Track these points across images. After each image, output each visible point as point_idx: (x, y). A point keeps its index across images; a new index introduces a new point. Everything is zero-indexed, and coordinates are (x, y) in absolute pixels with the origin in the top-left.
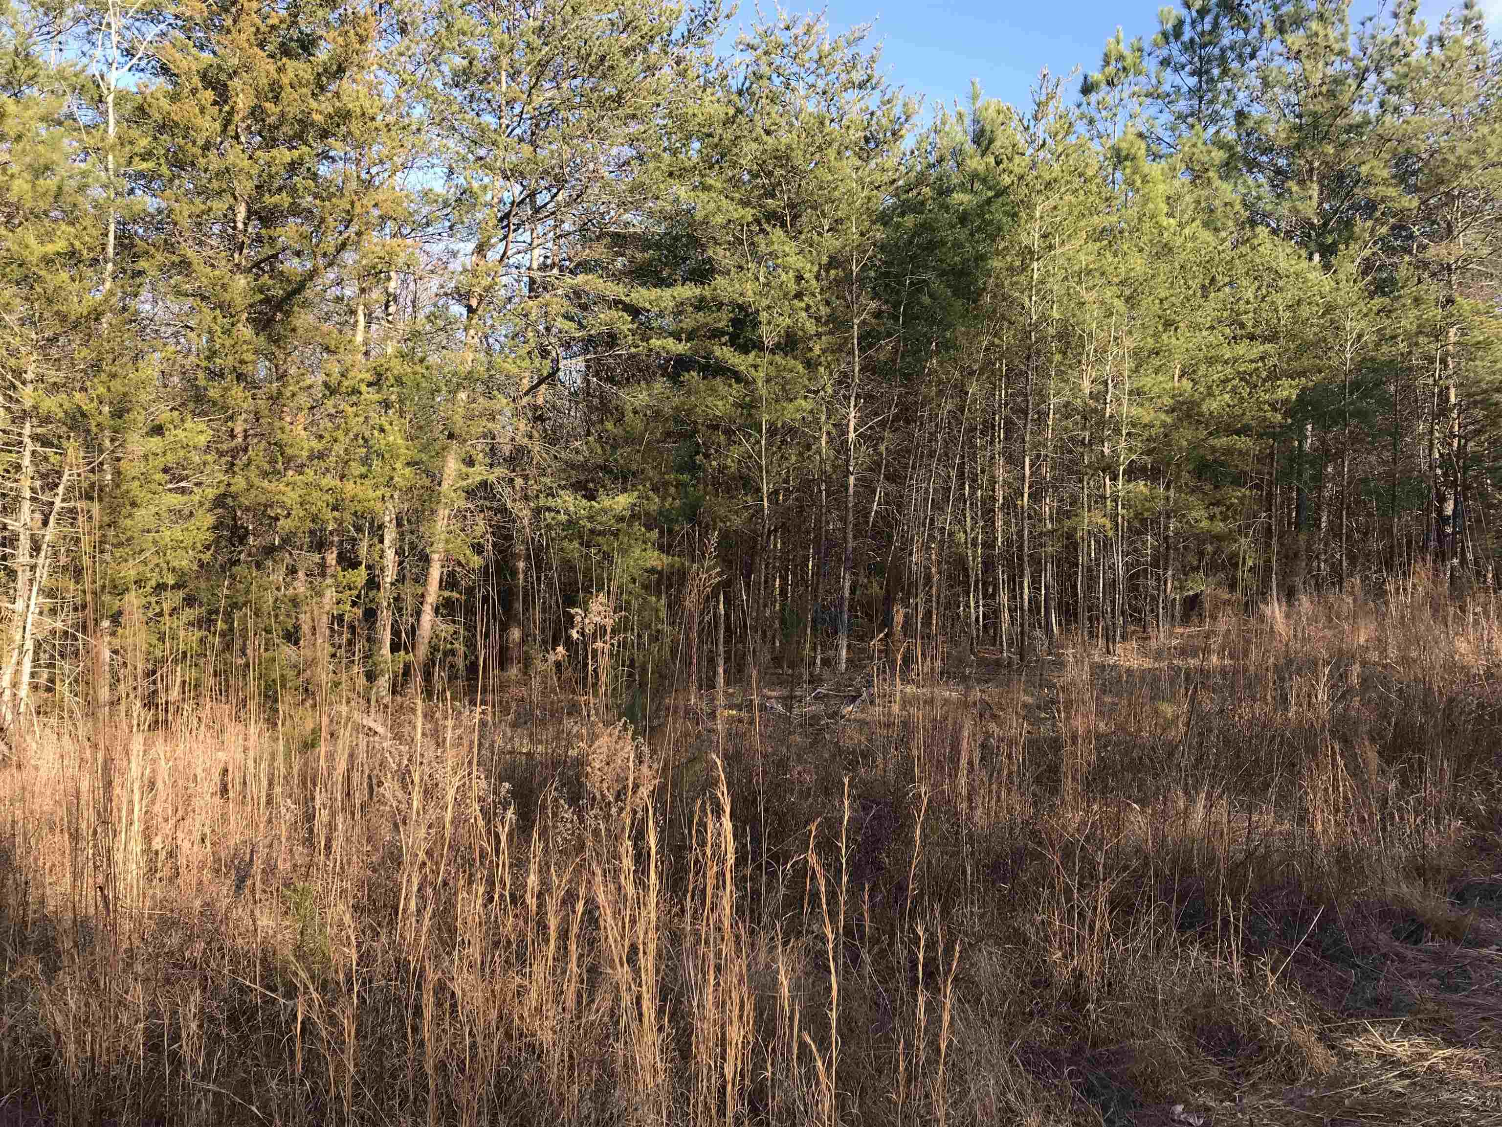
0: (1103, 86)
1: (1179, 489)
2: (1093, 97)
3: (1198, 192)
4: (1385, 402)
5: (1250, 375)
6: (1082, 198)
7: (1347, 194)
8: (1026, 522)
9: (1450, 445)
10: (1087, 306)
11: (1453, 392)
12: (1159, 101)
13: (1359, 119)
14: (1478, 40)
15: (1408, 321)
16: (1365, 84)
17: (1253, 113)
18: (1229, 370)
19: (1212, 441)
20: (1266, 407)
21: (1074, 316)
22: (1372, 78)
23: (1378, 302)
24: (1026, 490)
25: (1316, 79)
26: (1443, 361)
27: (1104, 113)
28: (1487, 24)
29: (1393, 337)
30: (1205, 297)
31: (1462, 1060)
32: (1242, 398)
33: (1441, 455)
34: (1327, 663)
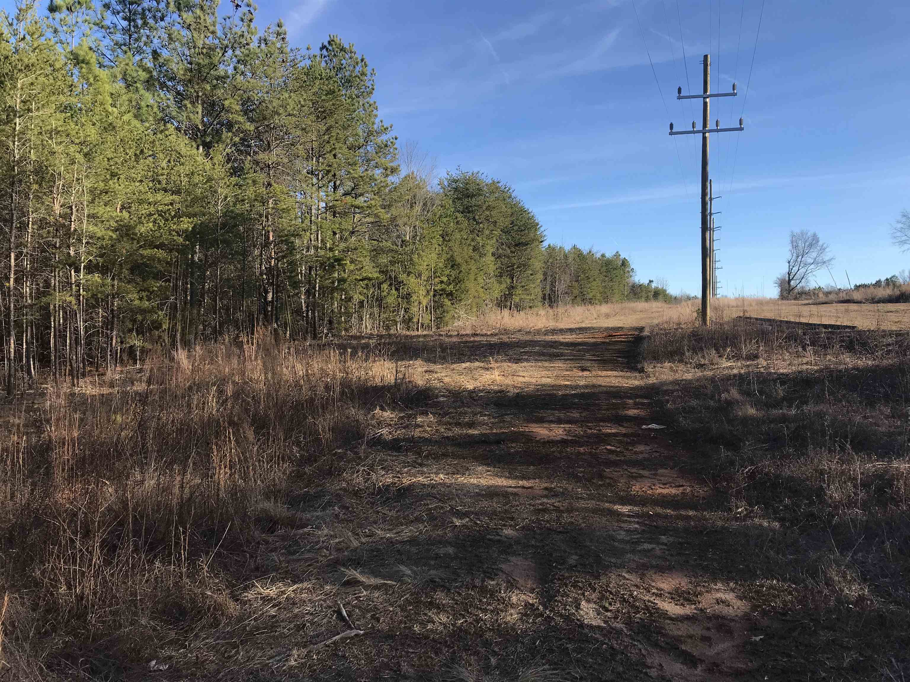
0: (64, 9)
1: (120, 280)
2: (57, 15)
3: (130, 95)
4: (238, 235)
5: (165, 213)
6: (52, 81)
7: (217, 115)
8: (12, 298)
9: (270, 262)
10: (57, 155)
11: (271, 234)
12: (103, 30)
13: (222, 73)
14: (284, 46)
15: (250, 192)
16: (226, 54)
17: (163, 54)
18: (152, 209)
19: (141, 251)
20: (174, 233)
21: (47, 160)
22: (230, 52)
23: (234, 180)
24: (12, 275)
25: (200, 44)
26: (267, 217)
27: (65, 28)
28: (288, 38)
29: (243, 201)
30: (137, 162)
31: (302, 589)
32: (159, 227)
33: (266, 268)
34: (214, 384)
